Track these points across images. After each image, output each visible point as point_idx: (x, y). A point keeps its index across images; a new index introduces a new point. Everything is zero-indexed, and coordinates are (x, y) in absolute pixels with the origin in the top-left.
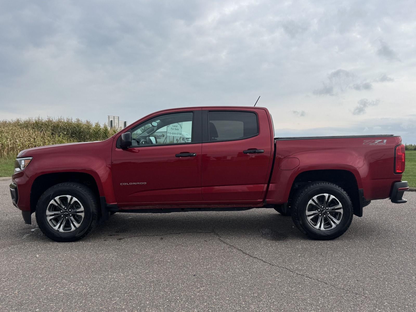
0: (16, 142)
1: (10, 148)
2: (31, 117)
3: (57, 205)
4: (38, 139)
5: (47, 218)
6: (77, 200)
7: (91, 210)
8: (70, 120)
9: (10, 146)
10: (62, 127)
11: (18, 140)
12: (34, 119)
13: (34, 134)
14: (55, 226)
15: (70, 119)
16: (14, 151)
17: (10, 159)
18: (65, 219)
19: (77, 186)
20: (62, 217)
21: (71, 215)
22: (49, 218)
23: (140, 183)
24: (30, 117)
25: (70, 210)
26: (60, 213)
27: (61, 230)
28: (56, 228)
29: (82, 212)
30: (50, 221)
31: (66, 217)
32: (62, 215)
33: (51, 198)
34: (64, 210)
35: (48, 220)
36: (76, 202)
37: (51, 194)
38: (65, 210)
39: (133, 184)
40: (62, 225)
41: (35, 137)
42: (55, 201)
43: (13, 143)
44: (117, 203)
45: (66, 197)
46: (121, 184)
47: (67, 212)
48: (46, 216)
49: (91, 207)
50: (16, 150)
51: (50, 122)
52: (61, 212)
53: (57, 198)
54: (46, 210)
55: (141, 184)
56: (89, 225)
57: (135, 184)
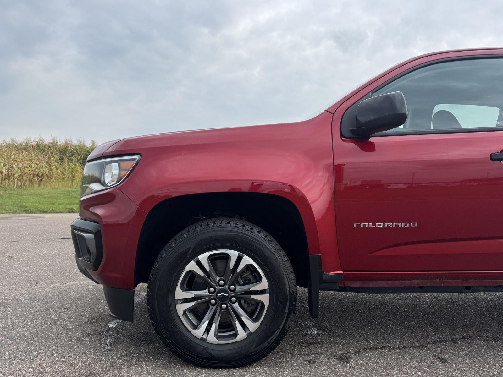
0: (12, 167)
1: (3, 176)
2: (30, 137)
3: (201, 273)
4: (41, 165)
5: (177, 306)
6: (251, 262)
7: (288, 289)
8: (82, 142)
9: (4, 173)
10: (71, 151)
11: (15, 165)
12: (32, 139)
13: (36, 159)
14: (196, 327)
15: (82, 140)
16: (9, 179)
17: (5, 191)
18: (219, 309)
19: (252, 229)
20: (213, 305)
21: (234, 299)
22: (181, 308)
23: (402, 224)
24: (28, 137)
25: (233, 287)
26: (208, 294)
27: (212, 338)
28: (199, 332)
29: (262, 292)
30: (183, 315)
31: (223, 304)
32: (212, 299)
33: (188, 256)
34: (218, 288)
35: (180, 314)
36: (249, 267)
37: (189, 248)
38: (221, 286)
39: (386, 226)
40: (214, 325)
41: (38, 163)
42: (199, 264)
43: (9, 169)
44: (341, 272)
45: (226, 254)
46: (357, 225)
47: (227, 292)
48: (176, 302)
49: (286, 279)
50: (12, 179)
51: (54, 144)
52: (209, 292)
53: (204, 257)
54: (176, 286)
55: (403, 226)
56: (281, 327)
57: (390, 224)
